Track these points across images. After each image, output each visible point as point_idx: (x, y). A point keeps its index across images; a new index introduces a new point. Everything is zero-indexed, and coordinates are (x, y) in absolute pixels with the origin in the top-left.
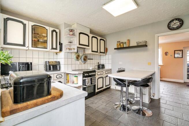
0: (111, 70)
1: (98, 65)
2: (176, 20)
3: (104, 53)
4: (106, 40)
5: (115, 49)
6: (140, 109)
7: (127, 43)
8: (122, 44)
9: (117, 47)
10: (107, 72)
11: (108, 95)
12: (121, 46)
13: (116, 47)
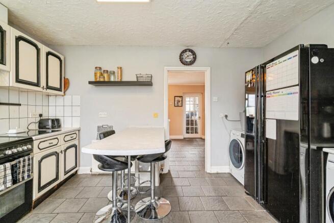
0: (79, 131)
1: (41, 120)
2: (189, 51)
3: (60, 90)
4: (64, 58)
5: (90, 83)
6: (150, 206)
7: (116, 74)
8: (106, 75)
9: (96, 79)
10: (68, 138)
11: (73, 197)
12: (104, 78)
13: (93, 79)
